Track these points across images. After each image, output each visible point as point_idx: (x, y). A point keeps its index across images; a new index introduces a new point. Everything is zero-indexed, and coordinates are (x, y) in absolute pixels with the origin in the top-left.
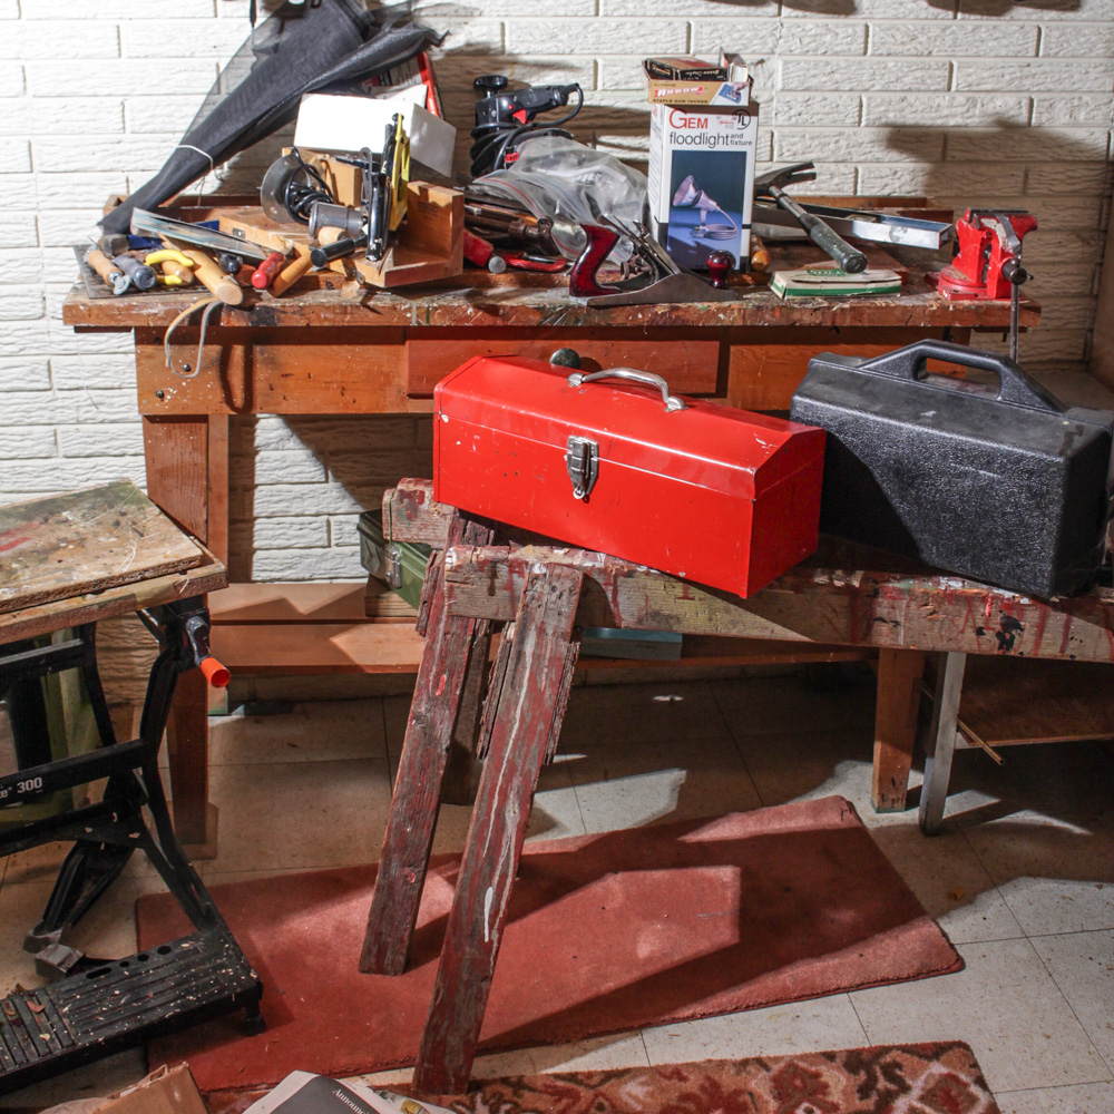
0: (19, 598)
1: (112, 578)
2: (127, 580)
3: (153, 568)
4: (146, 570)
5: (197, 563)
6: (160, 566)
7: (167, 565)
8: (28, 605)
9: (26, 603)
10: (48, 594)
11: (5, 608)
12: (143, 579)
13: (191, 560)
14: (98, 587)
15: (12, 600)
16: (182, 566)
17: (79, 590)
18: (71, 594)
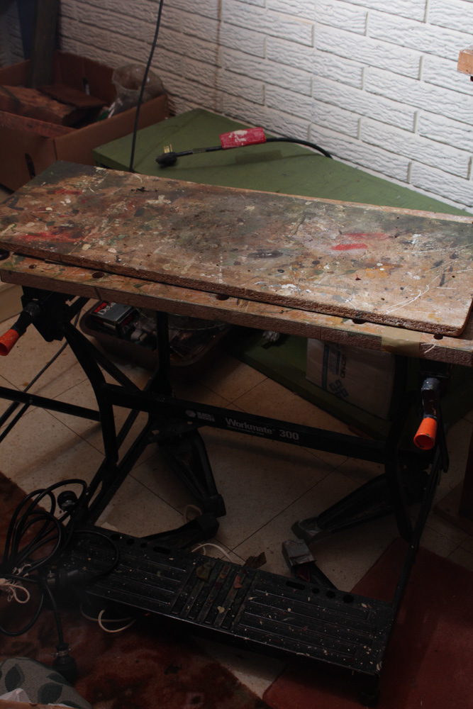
0: (293, 299)
1: (373, 315)
2: (386, 321)
3: (412, 321)
4: (405, 321)
5: (453, 333)
6: (418, 322)
7: (425, 324)
8: (299, 307)
9: (297, 305)
10: (317, 305)
11: (280, 301)
12: (401, 327)
13: (448, 329)
14: (360, 318)
15: (287, 298)
16: (438, 331)
17: (344, 313)
18: (335, 313)
